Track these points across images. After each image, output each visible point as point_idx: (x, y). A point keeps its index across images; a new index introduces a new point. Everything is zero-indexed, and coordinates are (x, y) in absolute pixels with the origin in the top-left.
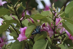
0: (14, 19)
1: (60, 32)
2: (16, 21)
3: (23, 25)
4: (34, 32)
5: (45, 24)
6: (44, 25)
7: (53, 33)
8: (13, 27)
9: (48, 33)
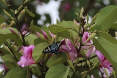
0: (13, 33)
1: (87, 55)
2: (16, 36)
3: (26, 43)
4: (47, 50)
5: (65, 40)
6: (63, 43)
7: (76, 55)
8: (9, 46)
9: (69, 56)
